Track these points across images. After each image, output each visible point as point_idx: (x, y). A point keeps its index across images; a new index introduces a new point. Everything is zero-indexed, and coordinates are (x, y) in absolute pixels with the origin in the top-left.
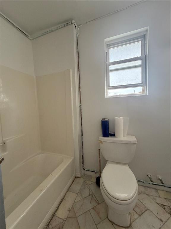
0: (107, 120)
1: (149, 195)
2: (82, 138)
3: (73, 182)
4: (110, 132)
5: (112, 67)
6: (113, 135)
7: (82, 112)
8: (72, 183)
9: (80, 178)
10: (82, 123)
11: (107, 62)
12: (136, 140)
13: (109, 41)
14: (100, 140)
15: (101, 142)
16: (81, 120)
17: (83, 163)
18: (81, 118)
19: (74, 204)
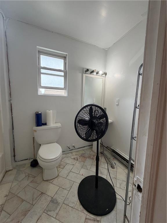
0: (40, 113)
1: (68, 157)
2: (13, 132)
3: (4, 176)
4: (42, 123)
5: (43, 71)
6: (46, 124)
7: (12, 106)
8: (3, 178)
9: (12, 170)
10: (12, 117)
11: (39, 65)
12: (61, 125)
13: (40, 49)
14: (34, 129)
15: (35, 131)
16: (12, 115)
17: (14, 156)
18: (12, 112)
19: (11, 189)
